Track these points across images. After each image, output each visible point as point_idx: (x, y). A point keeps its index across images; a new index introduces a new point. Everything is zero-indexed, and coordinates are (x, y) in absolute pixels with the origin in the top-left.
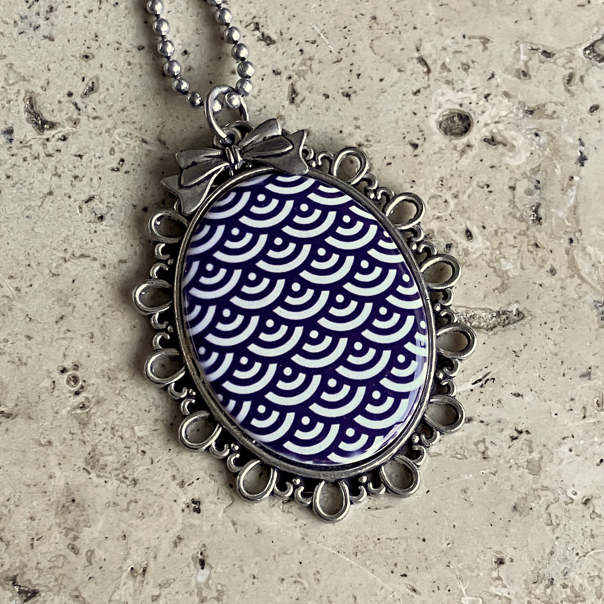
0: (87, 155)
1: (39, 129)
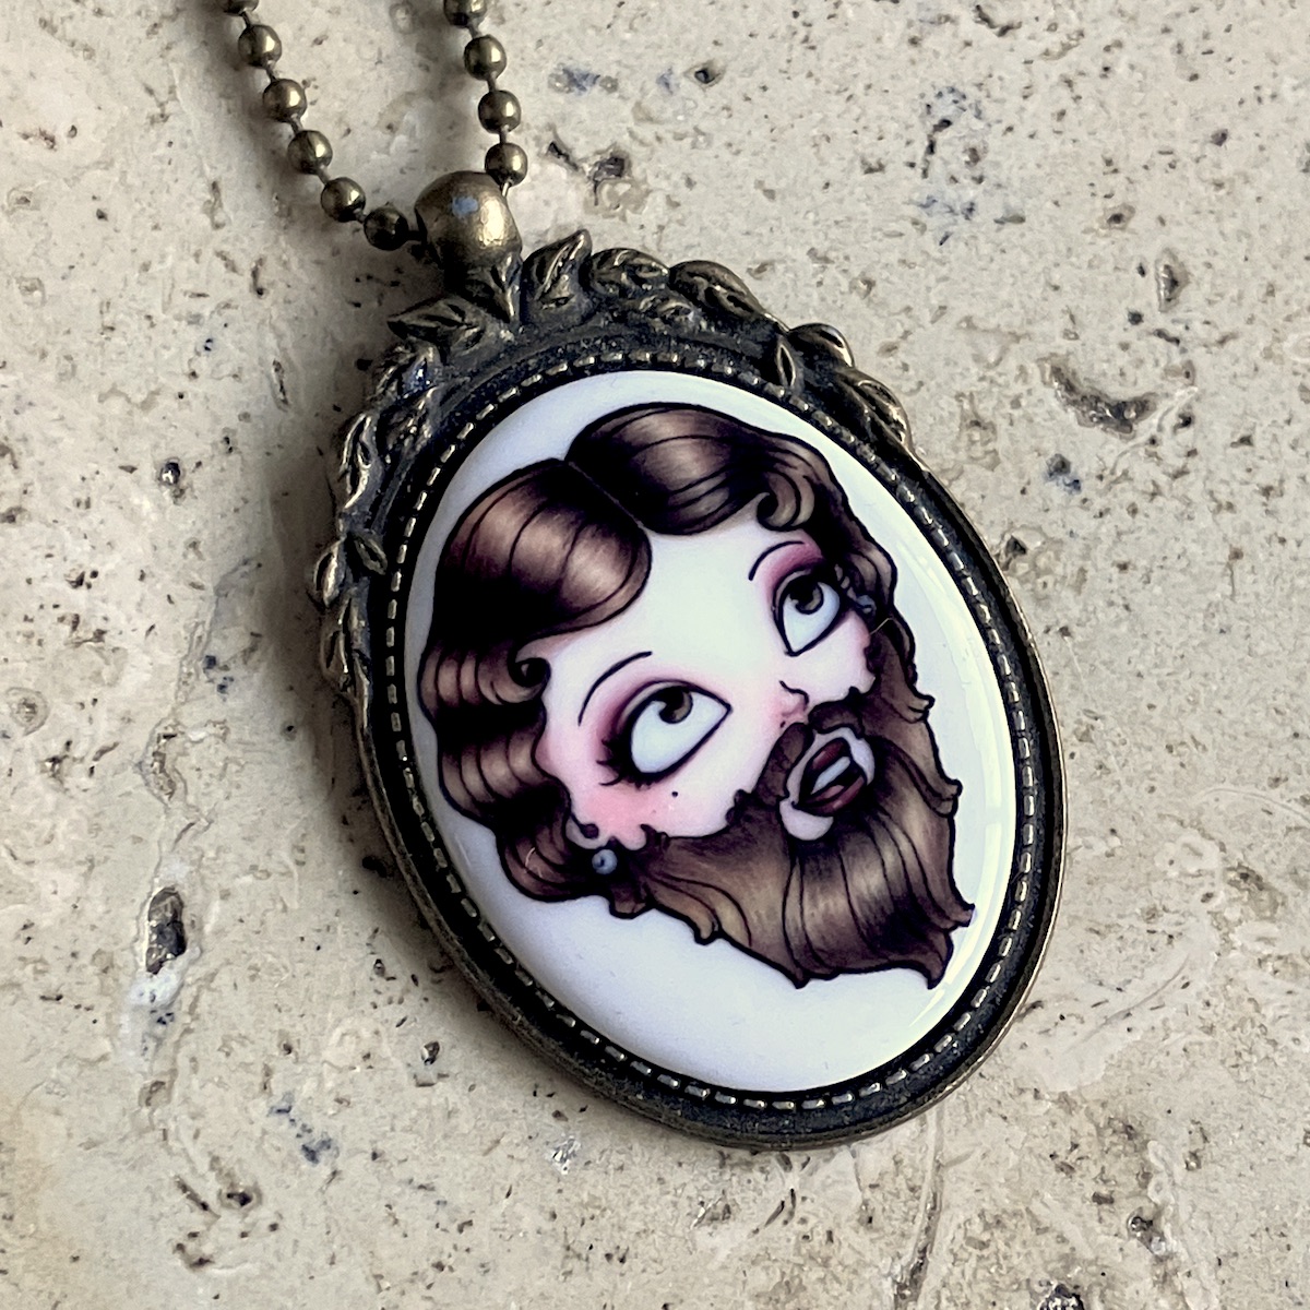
0: (1258, 430)
1: (1117, 429)
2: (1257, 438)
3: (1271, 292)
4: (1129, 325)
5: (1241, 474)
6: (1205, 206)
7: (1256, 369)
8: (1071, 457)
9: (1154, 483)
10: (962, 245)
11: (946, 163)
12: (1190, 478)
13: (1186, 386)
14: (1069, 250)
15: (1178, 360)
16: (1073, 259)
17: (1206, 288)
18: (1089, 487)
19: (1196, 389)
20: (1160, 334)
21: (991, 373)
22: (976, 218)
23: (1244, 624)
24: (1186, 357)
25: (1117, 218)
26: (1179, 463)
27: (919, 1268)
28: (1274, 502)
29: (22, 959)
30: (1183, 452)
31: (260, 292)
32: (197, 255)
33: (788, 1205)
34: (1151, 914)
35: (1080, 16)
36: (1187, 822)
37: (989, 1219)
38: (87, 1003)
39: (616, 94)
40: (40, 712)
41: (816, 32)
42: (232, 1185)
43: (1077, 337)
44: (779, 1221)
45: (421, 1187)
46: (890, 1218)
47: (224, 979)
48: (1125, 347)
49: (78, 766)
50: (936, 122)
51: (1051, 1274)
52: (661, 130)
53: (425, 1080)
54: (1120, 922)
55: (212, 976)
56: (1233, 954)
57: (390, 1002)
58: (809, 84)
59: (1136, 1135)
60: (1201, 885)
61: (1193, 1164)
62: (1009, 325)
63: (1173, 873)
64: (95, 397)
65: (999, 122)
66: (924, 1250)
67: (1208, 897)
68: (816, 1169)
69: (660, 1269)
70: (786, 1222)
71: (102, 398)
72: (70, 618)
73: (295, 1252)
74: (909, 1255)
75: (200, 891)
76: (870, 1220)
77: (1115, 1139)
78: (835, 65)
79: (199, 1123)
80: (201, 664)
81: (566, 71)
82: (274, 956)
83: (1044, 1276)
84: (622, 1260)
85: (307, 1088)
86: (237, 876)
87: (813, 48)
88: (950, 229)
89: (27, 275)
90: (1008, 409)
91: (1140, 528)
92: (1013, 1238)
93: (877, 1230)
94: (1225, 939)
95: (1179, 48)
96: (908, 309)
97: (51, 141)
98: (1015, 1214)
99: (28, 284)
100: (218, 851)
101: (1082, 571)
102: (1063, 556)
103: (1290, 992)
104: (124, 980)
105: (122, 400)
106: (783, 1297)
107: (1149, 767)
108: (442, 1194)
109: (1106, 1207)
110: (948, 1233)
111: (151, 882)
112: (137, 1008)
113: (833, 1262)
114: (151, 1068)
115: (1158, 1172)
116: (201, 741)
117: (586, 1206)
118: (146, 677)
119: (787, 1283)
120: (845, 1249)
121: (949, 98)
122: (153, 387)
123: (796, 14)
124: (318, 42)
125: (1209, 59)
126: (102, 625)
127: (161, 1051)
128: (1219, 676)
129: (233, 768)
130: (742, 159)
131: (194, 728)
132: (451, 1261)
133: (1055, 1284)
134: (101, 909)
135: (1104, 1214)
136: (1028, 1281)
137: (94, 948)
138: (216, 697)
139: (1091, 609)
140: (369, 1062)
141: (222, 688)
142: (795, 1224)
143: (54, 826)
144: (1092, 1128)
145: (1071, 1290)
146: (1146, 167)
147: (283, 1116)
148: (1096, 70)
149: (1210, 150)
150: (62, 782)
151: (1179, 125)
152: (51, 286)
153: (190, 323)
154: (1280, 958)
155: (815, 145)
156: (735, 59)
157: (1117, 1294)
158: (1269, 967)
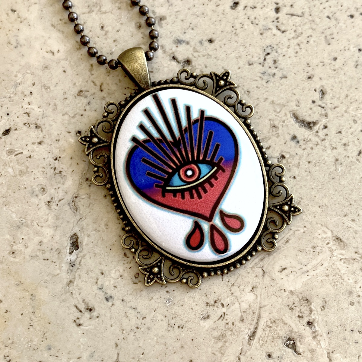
2: (343, 132)
3: (347, 96)
4: (312, 104)
5: (338, 140)
6: (331, 76)
7: (343, 115)
8: (297, 135)
9: (317, 142)
10: (272, 83)
11: (269, 63)
12: (326, 141)
13: (326, 119)
14: (298, 85)
15: (324, 112)
16: (299, 87)
17: (331, 95)
18: (301, 143)
19: (328, 119)
20: (319, 106)
21: (278, 114)
22: (275, 77)
23: (338, 177)
24: (326, 112)
25: (309, 78)
26: (323, 137)
27: (255, 332)
28: (346, 147)
29: (39, 250)
30: (324, 134)
31: (102, 91)
32: (87, 82)
33: (223, 316)
34: (314, 247)
35: (302, 29)
36: (323, 225)
37: (272, 321)
38: (54, 261)
39: (189, 45)
40: (46, 190)
41: (238, 31)
42: (88, 306)
43: (299, 106)
44: (220, 320)
45: (134, 308)
46: (248, 320)
47: (87, 257)
48: (311, 109)
49: (54, 204)
50: (266, 53)
51: (287, 335)
52: (199, 54)
53: (135, 282)
54: (306, 249)
55: (84, 256)
56: (334, 258)
57: (128, 263)
58: (236, 44)
59: (309, 301)
60: (327, 240)
61: (323, 309)
62: (282, 103)
63: (320, 237)
64: (61, 115)
65: (282, 54)
66: (256, 328)
67: (328, 243)
68: (230, 307)
69: (191, 330)
70: (222, 320)
71: (63, 115)
72: (54, 168)
73: (102, 324)
74: (252, 330)
75: (83, 235)
76: (243, 320)
77: (304, 302)
78: (242, 39)
79: (81, 291)
80: (85, 180)
81: (177, 40)
82: (100, 251)
83: (286, 335)
84: (182, 328)
85: (107, 283)
86: (92, 231)
87: (237, 35)
88: (269, 79)
89: (47, 85)
90: (282, 123)
91: (314, 153)
92: (278, 326)
93: (245, 323)
94: (332, 254)
95: (326, 37)
96: (258, 98)
97: (53, 53)
98: (279, 320)
99: (47, 87)
100: (87, 225)
101: (299, 163)
102: (294, 159)
103: (348, 267)
104: (63, 256)
105: (68, 116)
106: (221, 339)
107: (314, 211)
108: (139, 310)
109: (301, 319)
110: (262, 324)
111: (71, 232)
112: (67, 263)
113: (234, 330)
114: (69, 277)
115: (314, 311)
116: (84, 198)
117: (174, 314)
118: (71, 183)
119: (222, 335)
120: (237, 327)
121: (270, 48)
122: (76, 113)
123: (233, 27)
124: (118, 31)
125: (333, 40)
126: (61, 170)
127: (72, 273)
128: (332, 189)
129: (91, 205)
130: (219, 61)
131: (83, 195)
132: (140, 327)
133: (288, 337)
134: (59, 238)
135: (301, 321)
136: (281, 336)
137: (56, 248)
138: (88, 188)
139: (301, 172)
140: (122, 277)
141: (90, 186)
142: (224, 321)
143: (48, 218)
144: (298, 299)
145: (292, 339)
146: (317, 66)
147: (101, 290)
148: (305, 42)
149: (333, 62)
150: (50, 207)
151: (325, 55)
152: (52, 88)
153: (85, 98)
154: (345, 259)
155: (237, 58)
156: (218, 37)
157: (303, 340)
158: (343, 261)
